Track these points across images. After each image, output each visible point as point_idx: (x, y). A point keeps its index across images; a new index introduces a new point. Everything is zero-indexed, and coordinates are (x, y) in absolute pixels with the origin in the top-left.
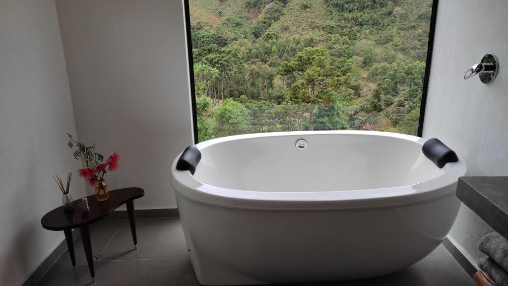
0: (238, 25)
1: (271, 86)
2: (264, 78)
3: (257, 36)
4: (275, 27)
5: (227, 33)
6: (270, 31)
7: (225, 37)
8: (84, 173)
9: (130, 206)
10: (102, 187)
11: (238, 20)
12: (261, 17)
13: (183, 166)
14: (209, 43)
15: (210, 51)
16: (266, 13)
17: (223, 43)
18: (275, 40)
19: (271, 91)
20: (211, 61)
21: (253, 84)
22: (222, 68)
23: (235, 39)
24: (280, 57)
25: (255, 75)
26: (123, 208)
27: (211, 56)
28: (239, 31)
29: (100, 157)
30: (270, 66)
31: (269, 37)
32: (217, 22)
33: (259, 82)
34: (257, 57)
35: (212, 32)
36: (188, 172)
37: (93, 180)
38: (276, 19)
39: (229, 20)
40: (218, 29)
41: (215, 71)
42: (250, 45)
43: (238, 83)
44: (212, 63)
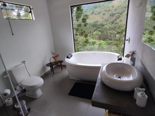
0: (108, 20)
1: (115, 37)
2: (113, 34)
3: (112, 24)
4: (118, 21)
5: (104, 23)
6: (116, 22)
7: (104, 24)
8: (53, 57)
9: (61, 64)
10: (56, 60)
11: (107, 19)
12: (114, 18)
13: (68, 57)
14: (99, 26)
15: (99, 28)
16: (116, 17)
17: (103, 26)
18: (117, 24)
19: (115, 38)
20: (99, 31)
21: (110, 36)
22: (102, 32)
23: (106, 24)
24: (119, 29)
25: (111, 34)
26: (60, 64)
27: (99, 29)
28: (107, 22)
29: (56, 55)
30: (115, 31)
31: (116, 23)
32: (102, 20)
33: (112, 36)
34: (112, 29)
35: (101, 23)
36: (68, 59)
37: (54, 59)
38: (118, 18)
39: (105, 19)
40: (102, 22)
41: (100, 33)
42: (110, 26)
43: (106, 36)
44: (100, 31)
